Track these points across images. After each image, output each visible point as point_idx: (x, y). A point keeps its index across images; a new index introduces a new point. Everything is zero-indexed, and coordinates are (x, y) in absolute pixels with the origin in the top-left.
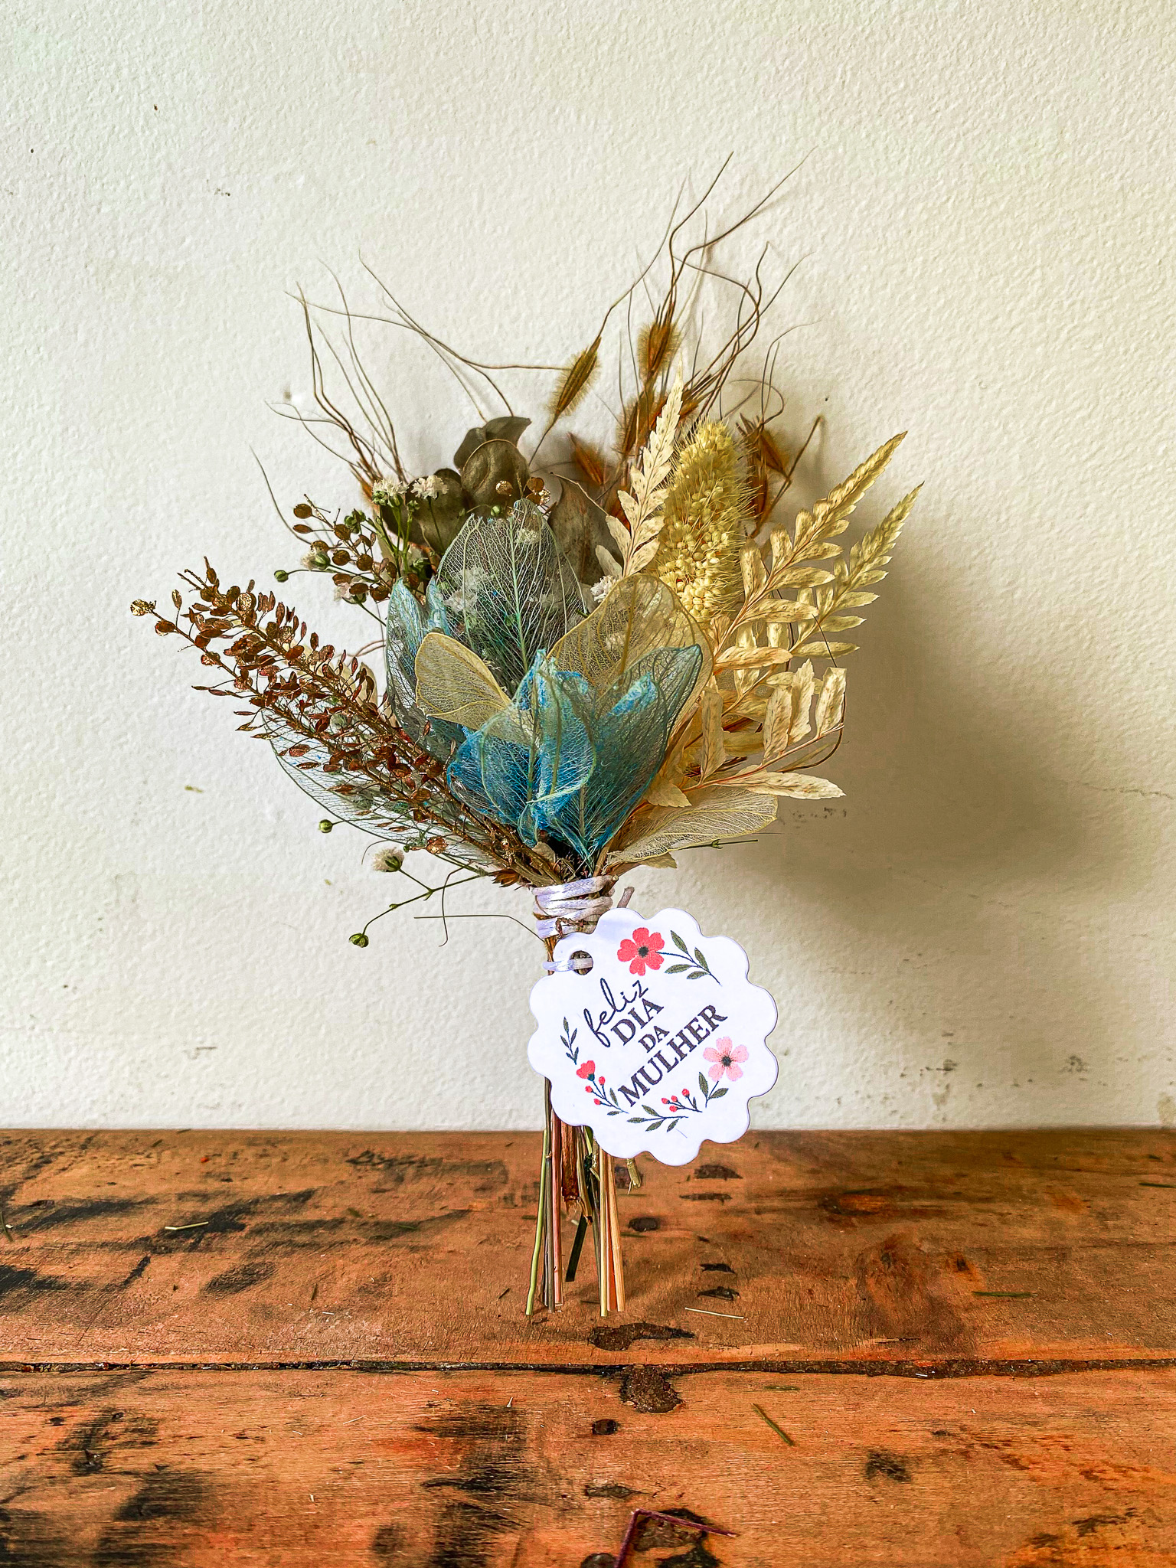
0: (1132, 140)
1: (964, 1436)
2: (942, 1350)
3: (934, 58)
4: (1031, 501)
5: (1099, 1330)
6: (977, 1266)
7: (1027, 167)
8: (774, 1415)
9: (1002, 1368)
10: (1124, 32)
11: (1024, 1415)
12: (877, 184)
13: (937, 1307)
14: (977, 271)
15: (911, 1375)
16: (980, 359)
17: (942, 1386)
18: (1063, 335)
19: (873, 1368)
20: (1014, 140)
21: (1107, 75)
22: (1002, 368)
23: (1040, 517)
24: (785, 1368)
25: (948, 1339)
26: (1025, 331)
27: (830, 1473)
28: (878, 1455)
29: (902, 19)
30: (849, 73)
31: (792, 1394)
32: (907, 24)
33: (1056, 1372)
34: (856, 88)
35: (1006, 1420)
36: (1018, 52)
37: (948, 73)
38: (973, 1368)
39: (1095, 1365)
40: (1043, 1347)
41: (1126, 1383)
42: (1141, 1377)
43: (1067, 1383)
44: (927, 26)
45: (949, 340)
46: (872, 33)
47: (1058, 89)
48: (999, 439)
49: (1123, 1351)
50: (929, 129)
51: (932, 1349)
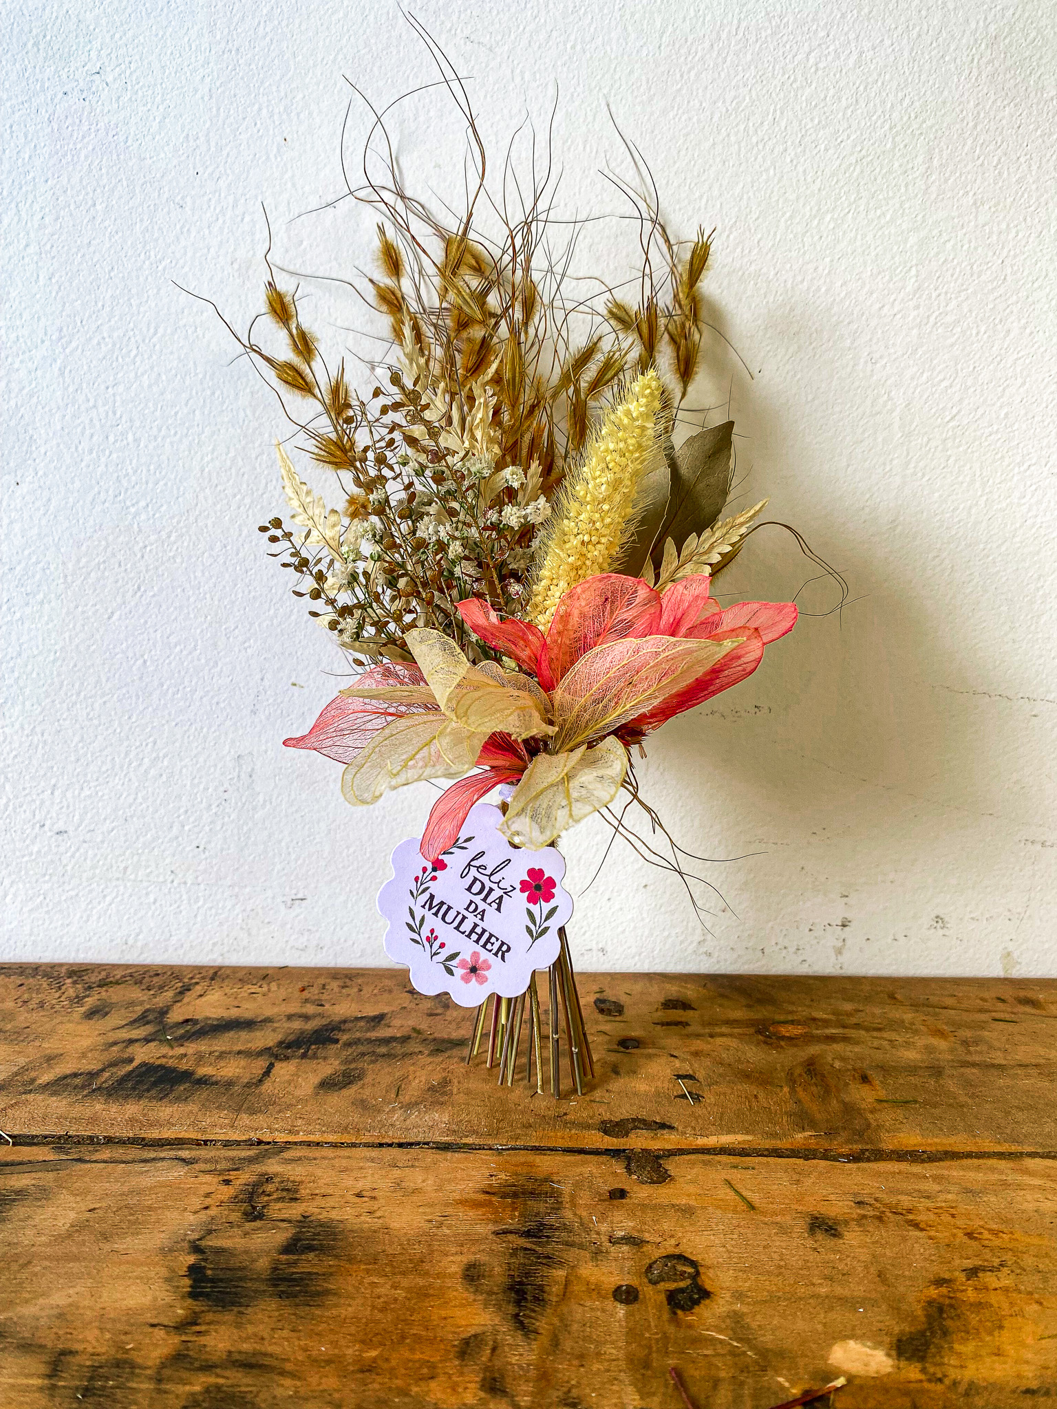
0: (982, 165)
1: (878, 1205)
2: (856, 1142)
3: (840, 99)
4: (908, 454)
5: (970, 1130)
6: (876, 1078)
7: (907, 185)
8: (739, 1187)
9: (901, 1156)
10: (976, 79)
11: (919, 1191)
12: (798, 199)
13: (849, 1110)
14: (869, 269)
15: (835, 1160)
16: (871, 340)
17: (858, 1168)
18: (932, 319)
19: (807, 1154)
20: (896, 165)
21: (964, 112)
22: (887, 347)
23: (915, 467)
24: (743, 1153)
25: (860, 1134)
26: (903, 317)
27: (783, 1230)
28: (817, 1218)
29: (817, 70)
30: (778, 112)
31: (751, 1172)
32: (820, 72)
33: (940, 1160)
34: (783, 124)
35: (907, 1194)
36: (900, 95)
37: (849, 112)
38: (880, 1155)
39: (969, 1155)
40: (929, 1141)
41: (993, 1170)
42: (1002, 1164)
43: (949, 1168)
44: (835, 75)
45: (849, 323)
46: (795, 80)
47: (929, 123)
48: (885, 402)
49: (988, 1146)
50: (836, 156)
51: (848, 1141)
